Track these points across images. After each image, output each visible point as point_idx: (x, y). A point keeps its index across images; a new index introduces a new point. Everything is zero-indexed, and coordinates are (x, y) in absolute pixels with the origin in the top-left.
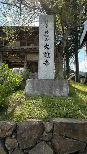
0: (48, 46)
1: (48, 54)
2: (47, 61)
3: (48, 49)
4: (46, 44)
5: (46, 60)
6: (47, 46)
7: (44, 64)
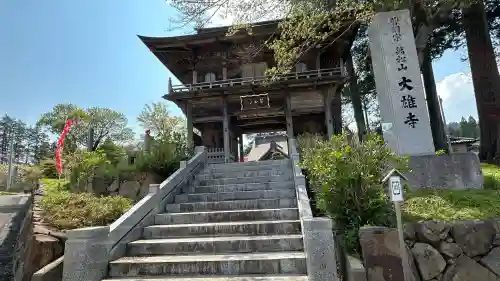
0: (409, 81)
1: (412, 100)
2: (411, 116)
3: (410, 88)
4: (404, 78)
5: (410, 114)
6: (408, 83)
7: (406, 123)
